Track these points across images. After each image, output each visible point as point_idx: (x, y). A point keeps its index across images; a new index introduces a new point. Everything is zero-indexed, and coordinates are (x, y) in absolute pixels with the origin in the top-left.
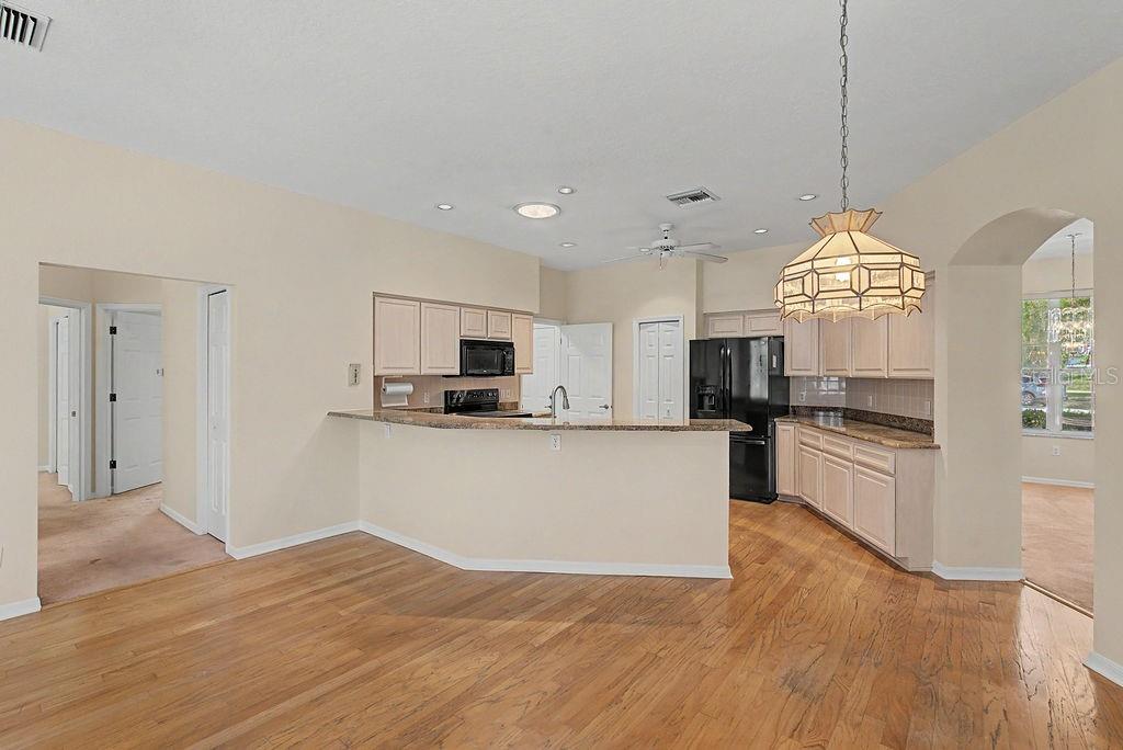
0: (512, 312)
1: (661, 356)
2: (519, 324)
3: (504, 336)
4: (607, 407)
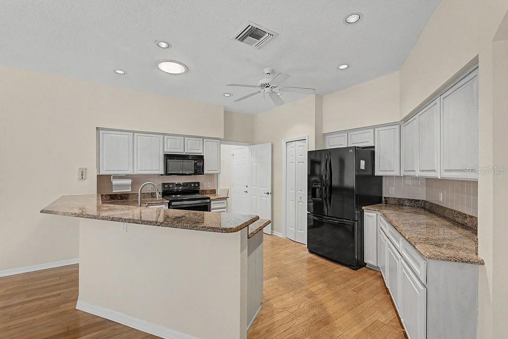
0: (203, 138)
1: (297, 163)
2: (209, 144)
3: (199, 152)
4: (268, 193)
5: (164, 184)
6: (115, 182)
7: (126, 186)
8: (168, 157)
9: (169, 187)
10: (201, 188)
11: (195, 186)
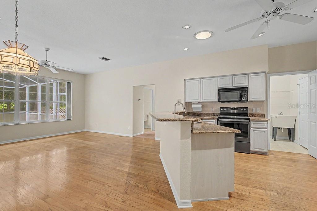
0: (248, 74)
3: (245, 85)
5: (221, 108)
6: (193, 106)
7: (199, 108)
8: (220, 90)
9: (224, 110)
10: (249, 112)
11: (243, 110)
